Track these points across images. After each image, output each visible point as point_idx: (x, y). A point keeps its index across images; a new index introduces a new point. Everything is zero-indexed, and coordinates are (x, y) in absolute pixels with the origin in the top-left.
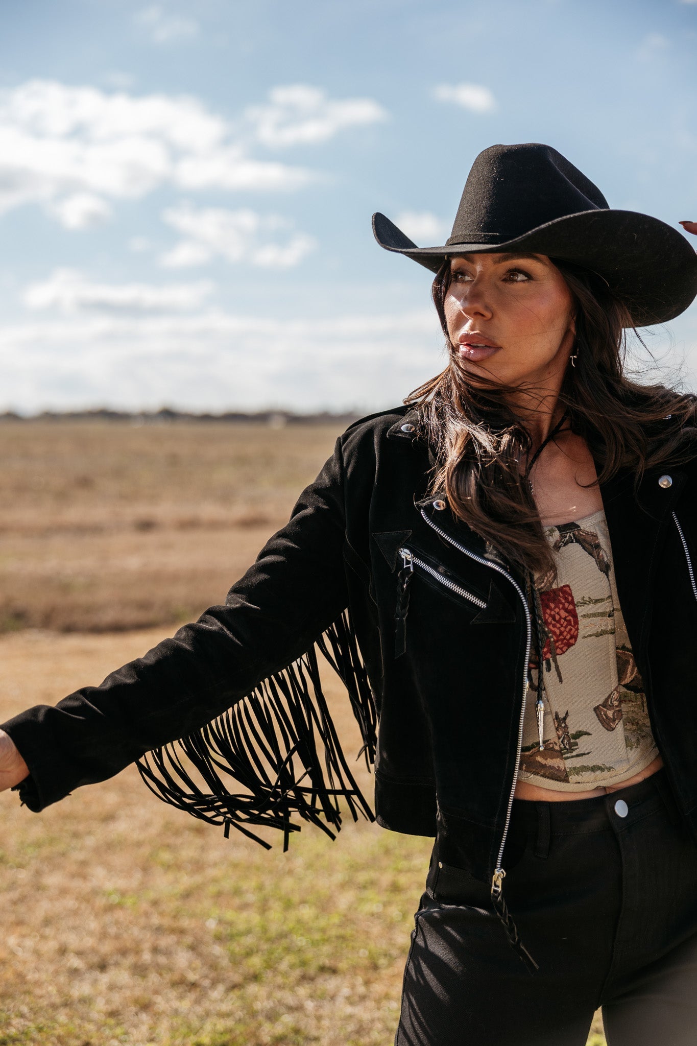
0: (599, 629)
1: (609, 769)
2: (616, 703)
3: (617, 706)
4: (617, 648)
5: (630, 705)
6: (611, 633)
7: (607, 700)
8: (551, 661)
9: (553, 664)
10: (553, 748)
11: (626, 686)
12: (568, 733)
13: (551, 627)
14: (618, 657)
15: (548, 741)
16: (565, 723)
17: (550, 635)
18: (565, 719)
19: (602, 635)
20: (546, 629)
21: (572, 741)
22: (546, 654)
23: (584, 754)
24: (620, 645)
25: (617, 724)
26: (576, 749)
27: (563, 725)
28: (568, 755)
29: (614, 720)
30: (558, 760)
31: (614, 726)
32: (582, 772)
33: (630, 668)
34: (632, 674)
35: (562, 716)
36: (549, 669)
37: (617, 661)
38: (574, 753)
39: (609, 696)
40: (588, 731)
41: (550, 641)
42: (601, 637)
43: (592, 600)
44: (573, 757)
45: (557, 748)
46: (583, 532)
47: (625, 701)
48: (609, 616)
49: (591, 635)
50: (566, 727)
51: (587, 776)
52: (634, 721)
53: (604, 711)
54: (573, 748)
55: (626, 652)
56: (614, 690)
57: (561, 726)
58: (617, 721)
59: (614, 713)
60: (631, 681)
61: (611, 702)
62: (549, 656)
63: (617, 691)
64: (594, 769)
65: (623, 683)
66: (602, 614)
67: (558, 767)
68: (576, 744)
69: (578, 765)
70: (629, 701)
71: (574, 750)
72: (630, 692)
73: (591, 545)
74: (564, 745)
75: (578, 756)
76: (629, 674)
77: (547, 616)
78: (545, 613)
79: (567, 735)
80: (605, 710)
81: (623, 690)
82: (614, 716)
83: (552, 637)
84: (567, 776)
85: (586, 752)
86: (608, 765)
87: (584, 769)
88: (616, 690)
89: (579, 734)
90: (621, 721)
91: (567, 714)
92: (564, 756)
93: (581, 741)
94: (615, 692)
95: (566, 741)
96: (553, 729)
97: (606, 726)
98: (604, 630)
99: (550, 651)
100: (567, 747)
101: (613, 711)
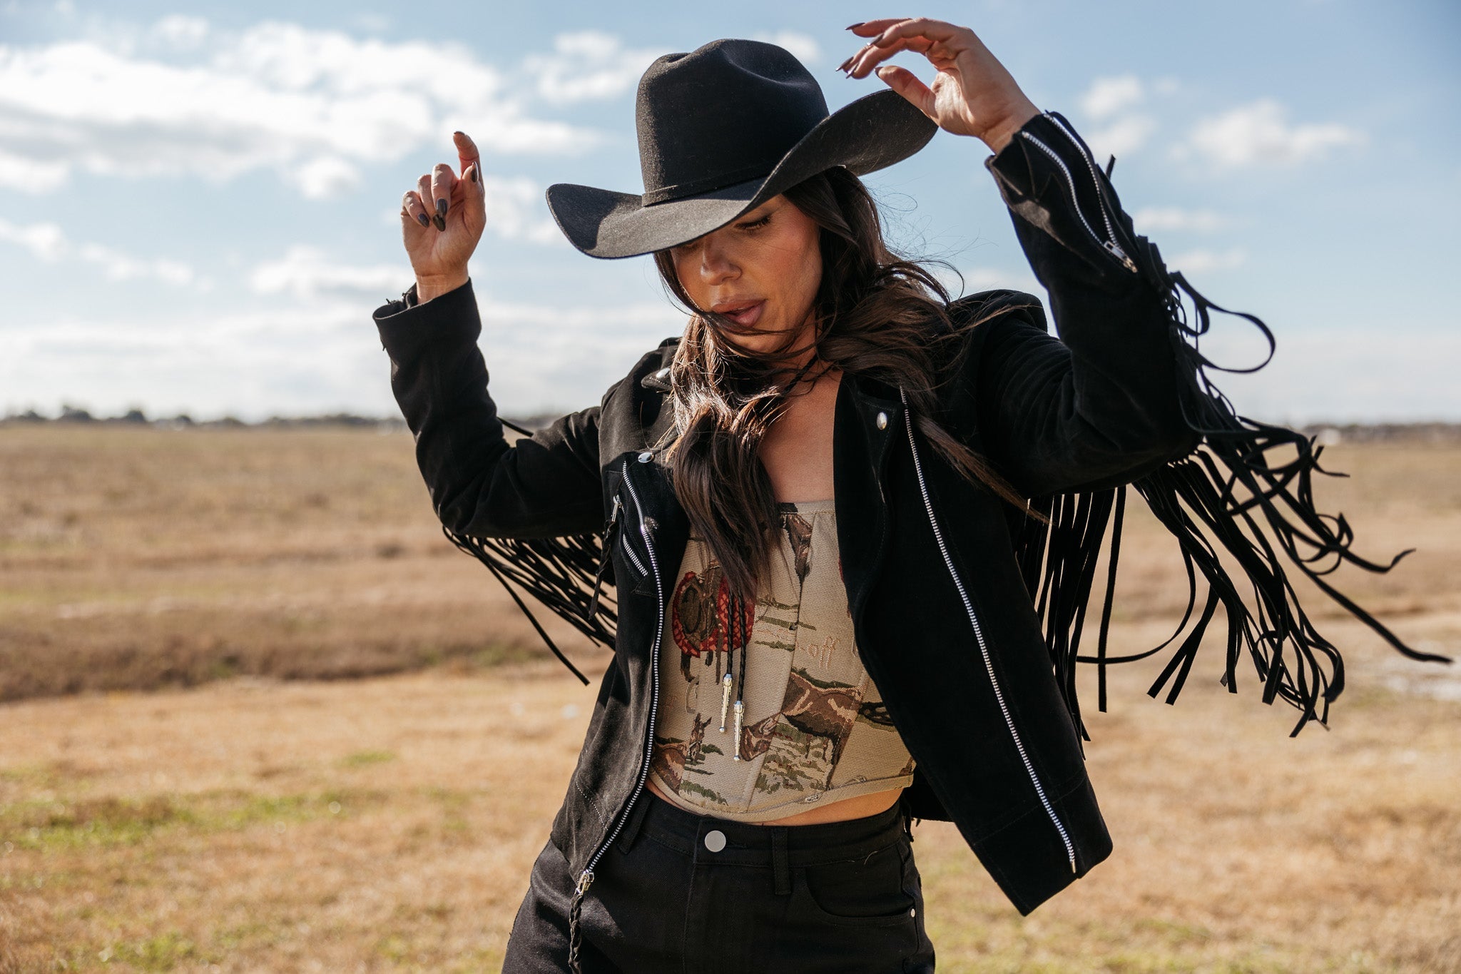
0: (775, 640)
1: (721, 801)
2: (766, 732)
3: (766, 736)
4: (792, 670)
5: (786, 742)
6: (789, 650)
7: (759, 724)
8: (714, 655)
9: (715, 659)
10: (682, 751)
11: (790, 718)
12: (701, 742)
13: (722, 615)
14: (791, 680)
15: (682, 741)
16: (703, 730)
17: (720, 625)
18: (705, 725)
19: (777, 647)
20: (717, 616)
21: (701, 753)
22: (711, 644)
23: (706, 773)
24: (799, 668)
25: (756, 756)
26: (701, 763)
27: (700, 731)
28: (689, 766)
29: (755, 750)
30: (681, 766)
31: (752, 757)
32: (694, 790)
33: (803, 699)
34: (802, 707)
35: (703, 720)
36: (709, 662)
37: (788, 686)
38: (696, 767)
39: (763, 721)
40: (722, 750)
41: (718, 632)
42: (777, 649)
43: (776, 603)
44: (693, 770)
45: (685, 753)
46: (799, 519)
47: (781, 735)
48: (791, 629)
49: (765, 643)
50: (702, 735)
51: (697, 797)
52: (784, 762)
53: (749, 735)
54: (698, 761)
55: (805, 680)
56: (771, 717)
57: (698, 732)
58: (758, 753)
59: (759, 742)
60: (799, 715)
61: (762, 728)
62: (713, 648)
63: (774, 720)
64: (706, 793)
65: (787, 713)
66: (783, 624)
67: (677, 774)
68: (703, 758)
69: (693, 781)
70: (787, 737)
71: (697, 763)
72: (792, 726)
73: (799, 538)
74: (690, 753)
75: (699, 771)
76: (798, 706)
77: (722, 602)
78: (720, 597)
79: (699, 744)
80: (751, 734)
81: (783, 720)
82: (757, 745)
83: (721, 628)
84: (678, 788)
85: (709, 771)
86: (722, 796)
87: (698, 788)
88: (773, 717)
89: (711, 749)
90: (763, 756)
91: (709, 720)
92: (686, 765)
93: (710, 757)
94: (772, 719)
95: (695, 750)
96: (690, 732)
97: (744, 753)
98: (781, 643)
99: (716, 643)
100: (693, 757)
101: (759, 739)
